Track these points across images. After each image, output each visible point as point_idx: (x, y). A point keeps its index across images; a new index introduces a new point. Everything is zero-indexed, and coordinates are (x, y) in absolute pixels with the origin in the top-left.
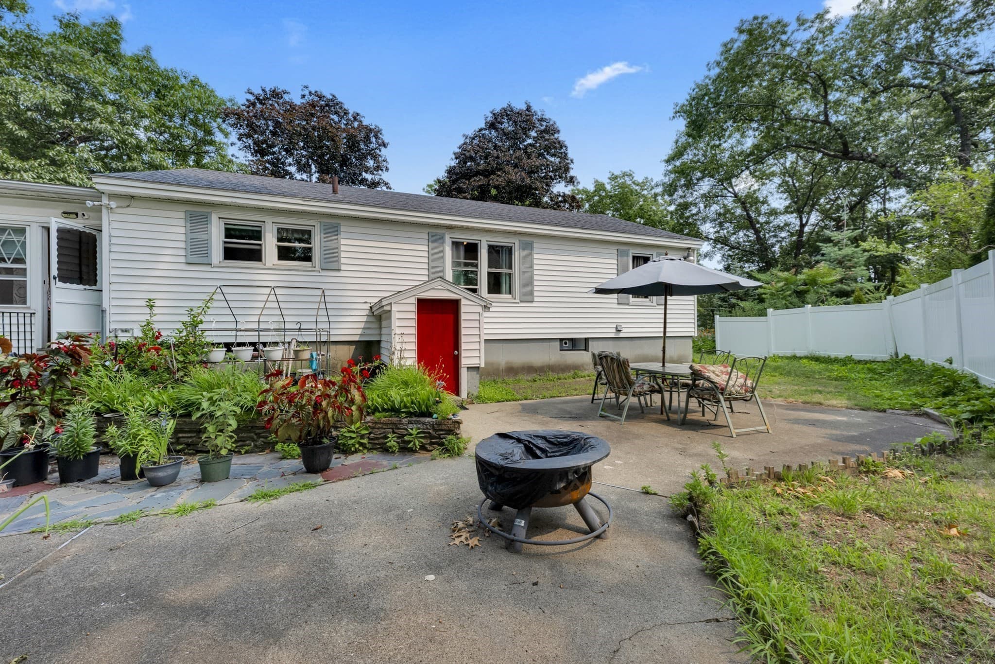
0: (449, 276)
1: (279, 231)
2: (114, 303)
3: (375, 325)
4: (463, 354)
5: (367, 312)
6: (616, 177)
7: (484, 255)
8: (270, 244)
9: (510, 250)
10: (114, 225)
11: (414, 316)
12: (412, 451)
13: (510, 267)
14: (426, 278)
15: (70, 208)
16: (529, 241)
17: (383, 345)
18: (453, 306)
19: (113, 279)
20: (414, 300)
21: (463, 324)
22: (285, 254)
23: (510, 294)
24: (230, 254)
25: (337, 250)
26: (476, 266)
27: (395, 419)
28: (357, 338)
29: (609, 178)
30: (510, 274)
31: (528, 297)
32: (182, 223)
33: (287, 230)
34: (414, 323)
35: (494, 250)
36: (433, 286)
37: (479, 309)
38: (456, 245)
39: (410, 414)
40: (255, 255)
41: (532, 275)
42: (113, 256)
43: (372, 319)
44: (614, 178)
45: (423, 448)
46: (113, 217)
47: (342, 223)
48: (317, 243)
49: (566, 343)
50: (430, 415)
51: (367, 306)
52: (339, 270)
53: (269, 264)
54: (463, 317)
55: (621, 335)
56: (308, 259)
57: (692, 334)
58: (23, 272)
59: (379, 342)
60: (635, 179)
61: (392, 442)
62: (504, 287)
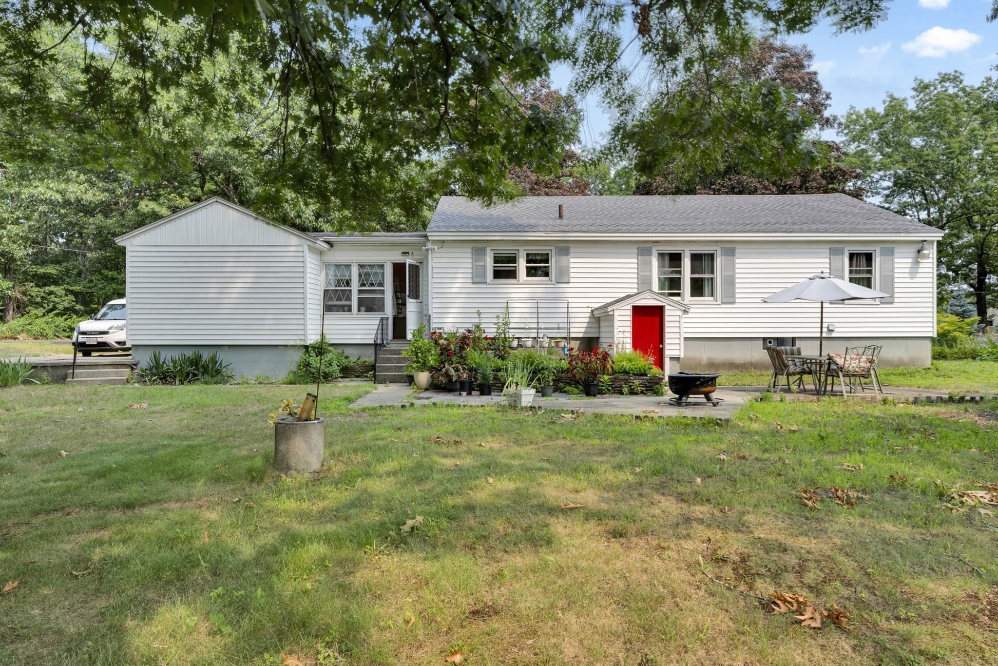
0: (655, 287)
1: (528, 255)
2: (434, 311)
3: (596, 325)
4: (667, 347)
5: (589, 315)
6: (927, 87)
7: (687, 263)
8: (522, 265)
9: (711, 257)
10: (435, 260)
11: (630, 318)
12: (636, 394)
13: (712, 273)
14: (636, 291)
15: (405, 249)
16: (730, 249)
17: (601, 340)
18: (659, 311)
19: (434, 296)
20: (630, 307)
21: (667, 324)
22: (531, 272)
23: (712, 296)
24: (498, 274)
25: (568, 267)
26: (679, 272)
27: (626, 377)
28: (581, 335)
29: (915, 89)
30: (712, 279)
31: (730, 298)
32: (470, 255)
33: (532, 254)
34: (630, 324)
35: (696, 258)
36: (644, 296)
37: (680, 313)
38: (661, 255)
39: (635, 375)
40: (511, 274)
41: (733, 278)
42: (434, 280)
43: (593, 320)
44: (922, 87)
45: (642, 392)
46: (435, 255)
47: (571, 245)
48: (553, 264)
49: (770, 342)
50: (646, 375)
51: (589, 310)
52: (569, 283)
53: (521, 281)
54: (667, 318)
55: (834, 335)
56: (547, 274)
57: (931, 335)
58: (383, 292)
59: (598, 338)
60: (965, 83)
61: (626, 390)
62: (707, 290)
